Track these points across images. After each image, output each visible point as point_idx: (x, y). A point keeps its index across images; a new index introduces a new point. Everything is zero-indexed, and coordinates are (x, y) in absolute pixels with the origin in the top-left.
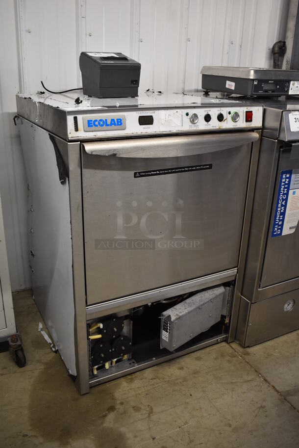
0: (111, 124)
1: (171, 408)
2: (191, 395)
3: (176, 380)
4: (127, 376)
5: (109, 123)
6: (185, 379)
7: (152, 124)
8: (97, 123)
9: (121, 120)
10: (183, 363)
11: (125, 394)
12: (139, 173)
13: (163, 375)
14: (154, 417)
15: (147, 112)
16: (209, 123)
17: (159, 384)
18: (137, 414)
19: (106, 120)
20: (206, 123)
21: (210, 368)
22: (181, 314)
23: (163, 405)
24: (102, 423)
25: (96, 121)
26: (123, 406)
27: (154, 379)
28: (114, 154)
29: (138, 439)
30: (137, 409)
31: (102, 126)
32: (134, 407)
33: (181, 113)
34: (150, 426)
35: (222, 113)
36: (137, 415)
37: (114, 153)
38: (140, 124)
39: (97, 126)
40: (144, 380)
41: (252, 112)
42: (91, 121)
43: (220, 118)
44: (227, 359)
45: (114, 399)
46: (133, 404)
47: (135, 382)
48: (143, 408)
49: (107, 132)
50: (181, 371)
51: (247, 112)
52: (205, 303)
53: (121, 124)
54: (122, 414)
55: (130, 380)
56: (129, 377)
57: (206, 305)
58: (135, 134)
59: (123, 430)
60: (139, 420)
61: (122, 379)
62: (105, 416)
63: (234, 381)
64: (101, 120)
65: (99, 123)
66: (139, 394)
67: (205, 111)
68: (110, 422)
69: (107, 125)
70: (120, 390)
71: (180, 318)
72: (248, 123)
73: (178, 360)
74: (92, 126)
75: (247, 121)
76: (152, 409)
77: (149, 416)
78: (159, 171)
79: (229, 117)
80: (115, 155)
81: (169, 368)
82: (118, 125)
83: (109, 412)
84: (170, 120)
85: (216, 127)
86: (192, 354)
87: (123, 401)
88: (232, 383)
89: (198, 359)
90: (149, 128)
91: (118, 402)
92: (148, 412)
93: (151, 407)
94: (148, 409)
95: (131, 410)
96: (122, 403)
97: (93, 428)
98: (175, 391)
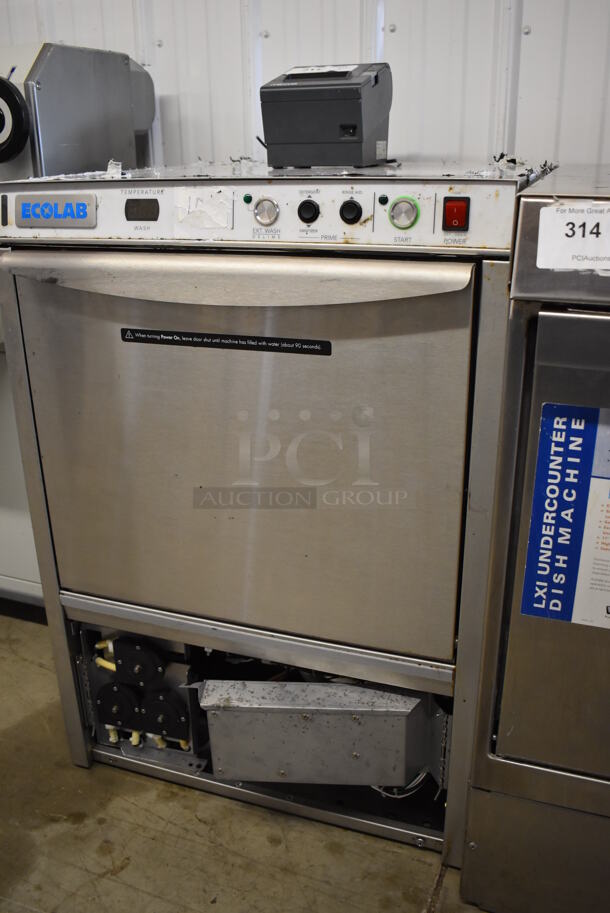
0: (66, 215)
1: (149, 894)
2: (214, 902)
3: (235, 854)
4: (174, 786)
5: (61, 211)
6: (249, 866)
7: (155, 219)
8: (38, 211)
9: (84, 205)
10: (293, 835)
11: (128, 811)
12: (133, 332)
13: (230, 828)
14: (106, 883)
15: (145, 189)
16: (314, 225)
17: (197, 839)
18: (95, 855)
19: (56, 205)
20: (304, 225)
21: (327, 882)
22: (235, 703)
23: (148, 878)
24: (36, 828)
25: (37, 205)
26: (98, 826)
27: (205, 823)
28: (51, 279)
29: (36, 895)
30: (106, 848)
31: (48, 217)
32: (106, 842)
33: (230, 195)
34: (79, 893)
35: (358, 199)
36: (91, 859)
37: (54, 276)
38: (128, 219)
39: (37, 216)
40: (187, 812)
41: (467, 200)
42: (29, 205)
43: (351, 213)
44: (391, 893)
45: (103, 805)
46: (113, 835)
47: (171, 804)
48: (114, 855)
49: (58, 231)
50: (267, 843)
51: (447, 200)
52: (328, 713)
53: (85, 215)
54: (76, 838)
55: (169, 795)
56: (175, 789)
57: (326, 718)
58: (115, 241)
59: (42, 862)
60: (81, 868)
61: (161, 785)
62: (54, 820)
64: (46, 205)
65: (43, 211)
66: (145, 829)
67: (301, 192)
68: (45, 836)
69: (58, 216)
70: (132, 800)
71: (226, 709)
72: (452, 236)
73: (293, 822)
74: (29, 216)
75: (447, 226)
76: (122, 868)
77: (102, 876)
78: (179, 334)
79: (383, 212)
80: (53, 281)
81: (257, 825)
82: (79, 217)
83: (66, 820)
84: (201, 212)
85: (334, 237)
86: (337, 832)
87: (109, 819)
89: (335, 849)
90: (148, 228)
91: (101, 815)
92: (112, 868)
93: (127, 864)
94: (118, 863)
95: (96, 844)
96: (101, 821)
97: (17, 824)
98: (202, 870)
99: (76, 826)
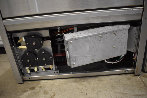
2: (86, 94)
18: (43, 95)
21: (112, 80)
23: (63, 95)
24: (21, 95)
26: (40, 88)
30: (46, 93)
32: (45, 91)
44: (128, 77)
45: (38, 84)
46: (46, 89)
48: (50, 93)
54: (35, 93)
62: (25, 91)
63: (125, 92)
66: (54, 85)
68: (25, 96)
76: (54, 96)
83: (29, 90)
87: (42, 86)
88: (123, 94)
91: (39, 86)
92: (51, 97)
93: (55, 94)
94: (52, 95)
95: (42, 92)
96: (40, 87)
97: (14, 96)
98: (78, 88)
99: (33, 90)
